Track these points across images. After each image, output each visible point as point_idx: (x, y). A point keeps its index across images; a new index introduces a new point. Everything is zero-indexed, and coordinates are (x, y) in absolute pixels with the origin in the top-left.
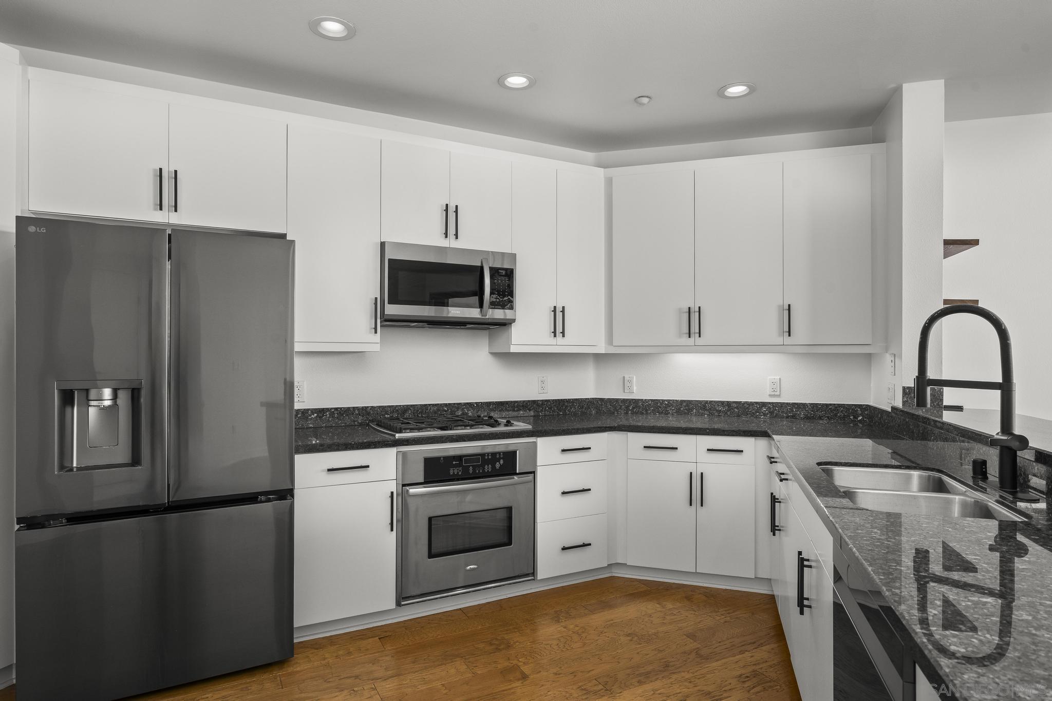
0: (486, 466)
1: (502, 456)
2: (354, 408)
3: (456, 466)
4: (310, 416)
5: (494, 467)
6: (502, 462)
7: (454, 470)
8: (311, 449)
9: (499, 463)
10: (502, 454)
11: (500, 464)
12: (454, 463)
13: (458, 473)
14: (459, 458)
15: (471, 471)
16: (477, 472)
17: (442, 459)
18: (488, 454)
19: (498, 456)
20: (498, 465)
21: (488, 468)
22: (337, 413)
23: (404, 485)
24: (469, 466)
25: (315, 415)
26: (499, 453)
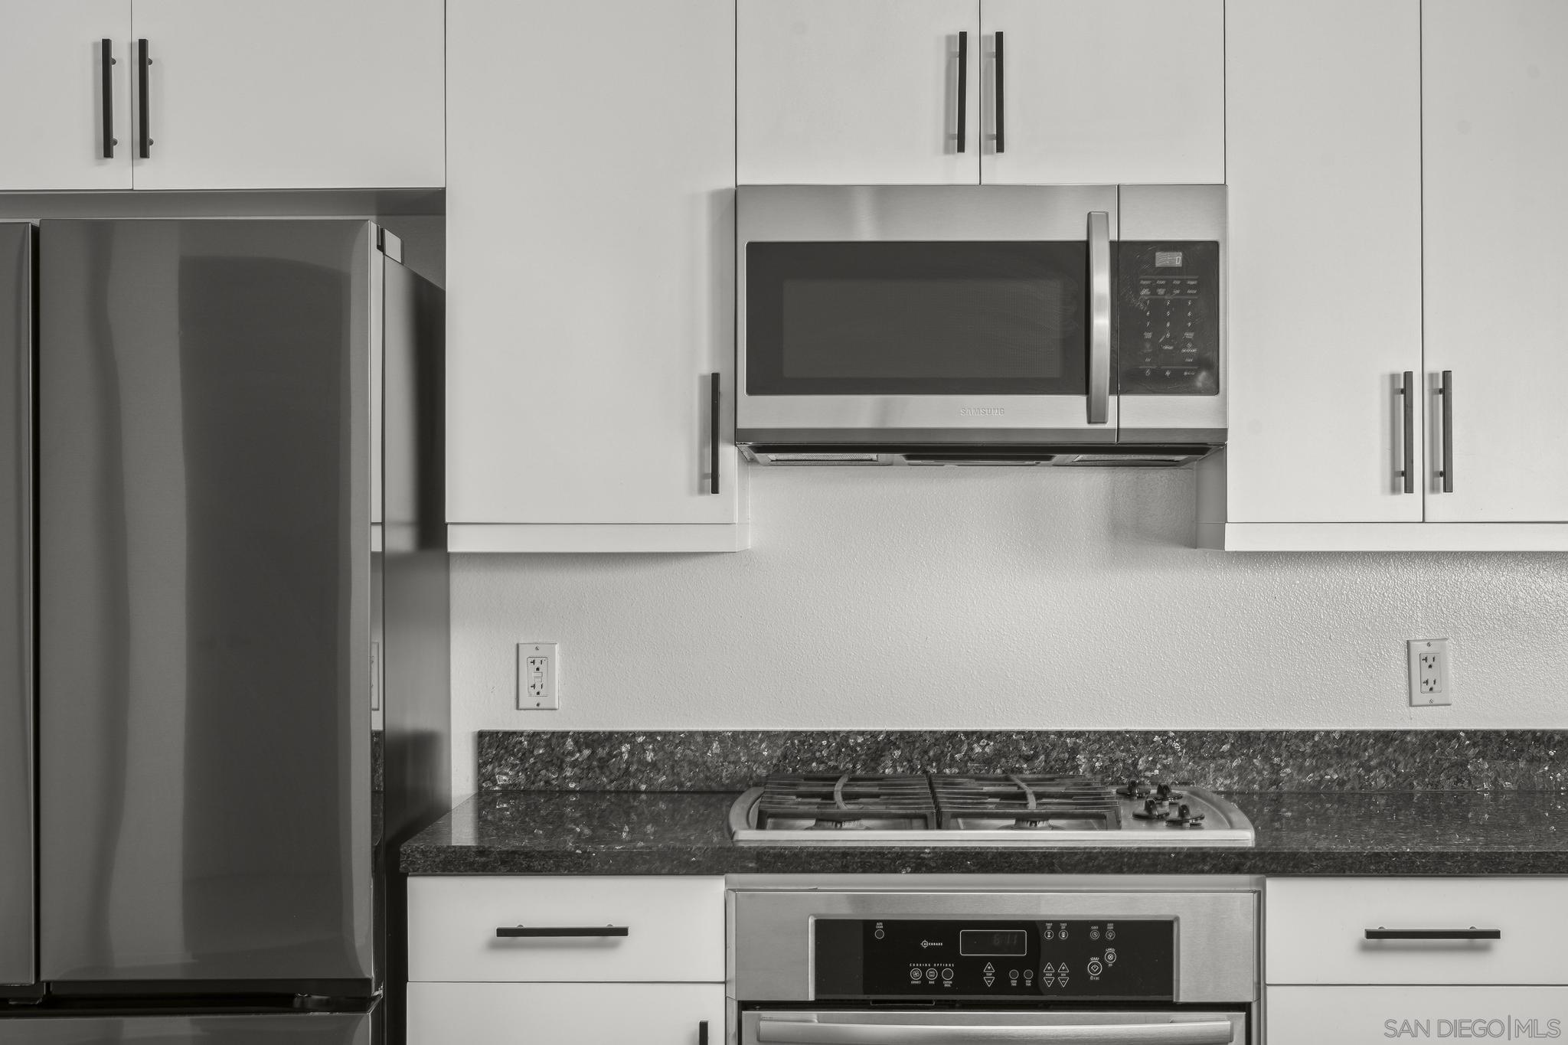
0: (1049, 966)
1: (1110, 936)
2: (706, 734)
3: (931, 956)
4: (572, 754)
5: (1078, 973)
6: (1111, 955)
7: (924, 970)
8: (450, 862)
9: (1102, 960)
10: (1110, 927)
11: (1105, 964)
12: (925, 944)
13: (939, 981)
14: (946, 930)
15: (989, 978)
16: (1014, 983)
17: (880, 926)
18: (1056, 924)
19: (1095, 935)
20: (1094, 968)
21: (1056, 975)
22: (654, 750)
23: (744, 1006)
24: (985, 960)
25: (587, 752)
26: (1102, 924)
